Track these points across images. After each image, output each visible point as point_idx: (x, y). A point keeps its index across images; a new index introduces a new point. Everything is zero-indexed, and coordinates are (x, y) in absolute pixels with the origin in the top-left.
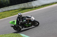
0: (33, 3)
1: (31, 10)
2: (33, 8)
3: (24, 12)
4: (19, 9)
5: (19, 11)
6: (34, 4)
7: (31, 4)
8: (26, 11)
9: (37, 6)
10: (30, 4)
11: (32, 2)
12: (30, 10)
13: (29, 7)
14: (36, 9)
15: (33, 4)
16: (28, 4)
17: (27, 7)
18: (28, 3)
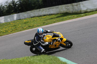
0: (82, 4)
3: (66, 19)
5: (57, 17)
6: (84, 6)
7: (79, 6)
9: (89, 10)
10: (77, 5)
11: (80, 2)
12: (76, 16)
13: (74, 11)
14: (86, 15)
15: (81, 6)
16: (73, 6)
17: (71, 11)
18: (74, 4)
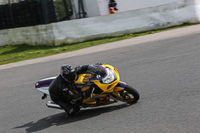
1: (46, 54)
2: (54, 47)
4: (4, 47)
8: (31, 57)
